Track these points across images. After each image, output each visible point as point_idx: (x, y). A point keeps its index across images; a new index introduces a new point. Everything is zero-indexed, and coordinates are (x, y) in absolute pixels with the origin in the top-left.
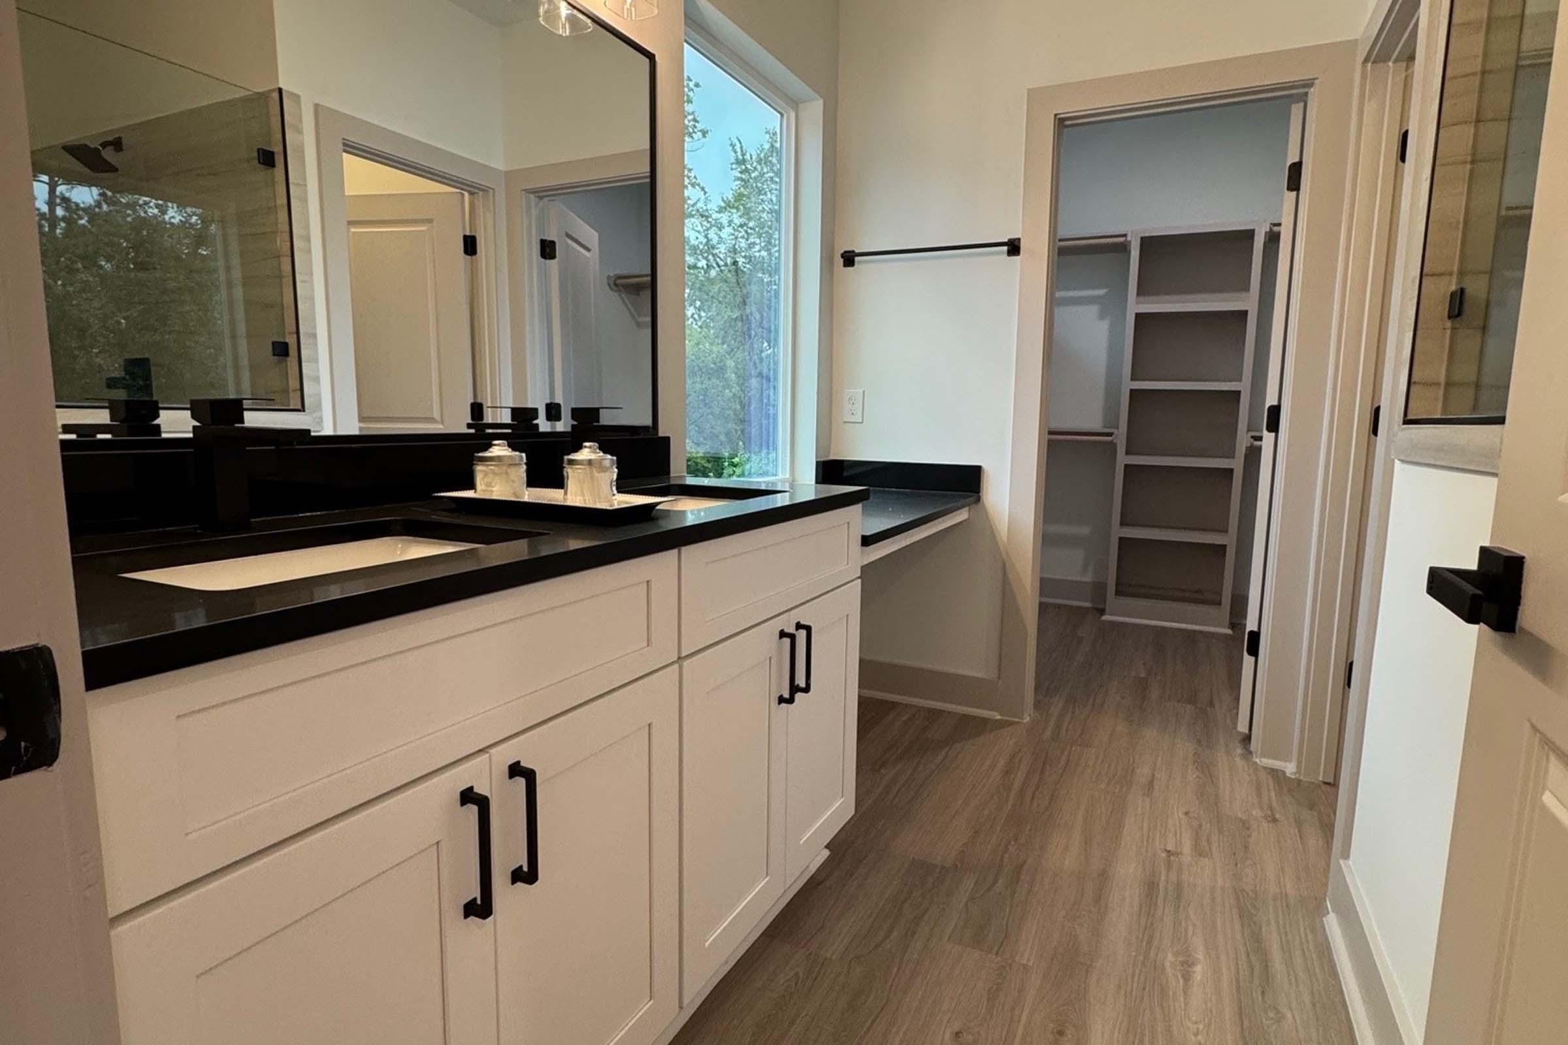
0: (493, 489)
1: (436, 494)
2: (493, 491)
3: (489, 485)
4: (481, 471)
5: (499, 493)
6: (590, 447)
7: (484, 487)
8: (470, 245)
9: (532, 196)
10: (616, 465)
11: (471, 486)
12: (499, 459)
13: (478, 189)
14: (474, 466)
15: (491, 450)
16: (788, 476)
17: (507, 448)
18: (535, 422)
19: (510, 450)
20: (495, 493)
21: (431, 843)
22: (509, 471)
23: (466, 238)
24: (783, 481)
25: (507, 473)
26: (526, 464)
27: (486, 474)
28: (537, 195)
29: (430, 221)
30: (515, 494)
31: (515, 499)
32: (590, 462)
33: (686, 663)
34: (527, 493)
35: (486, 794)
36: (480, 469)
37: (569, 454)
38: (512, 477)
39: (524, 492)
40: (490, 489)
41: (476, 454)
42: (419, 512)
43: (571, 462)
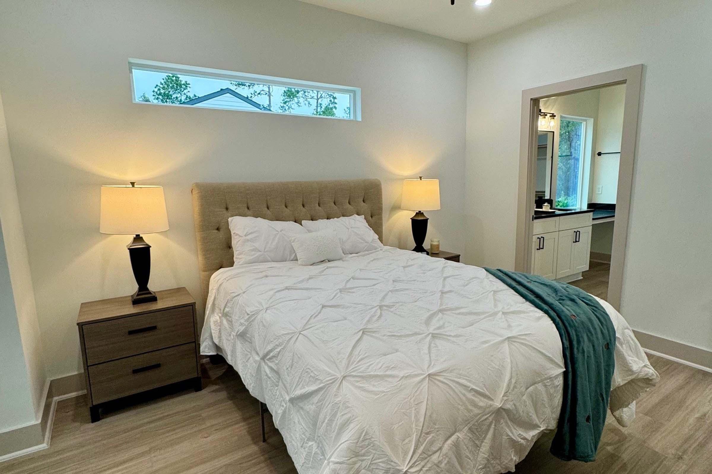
6: (546, 203)
16: (579, 207)
24: (578, 208)
32: (546, 206)
33: (559, 232)
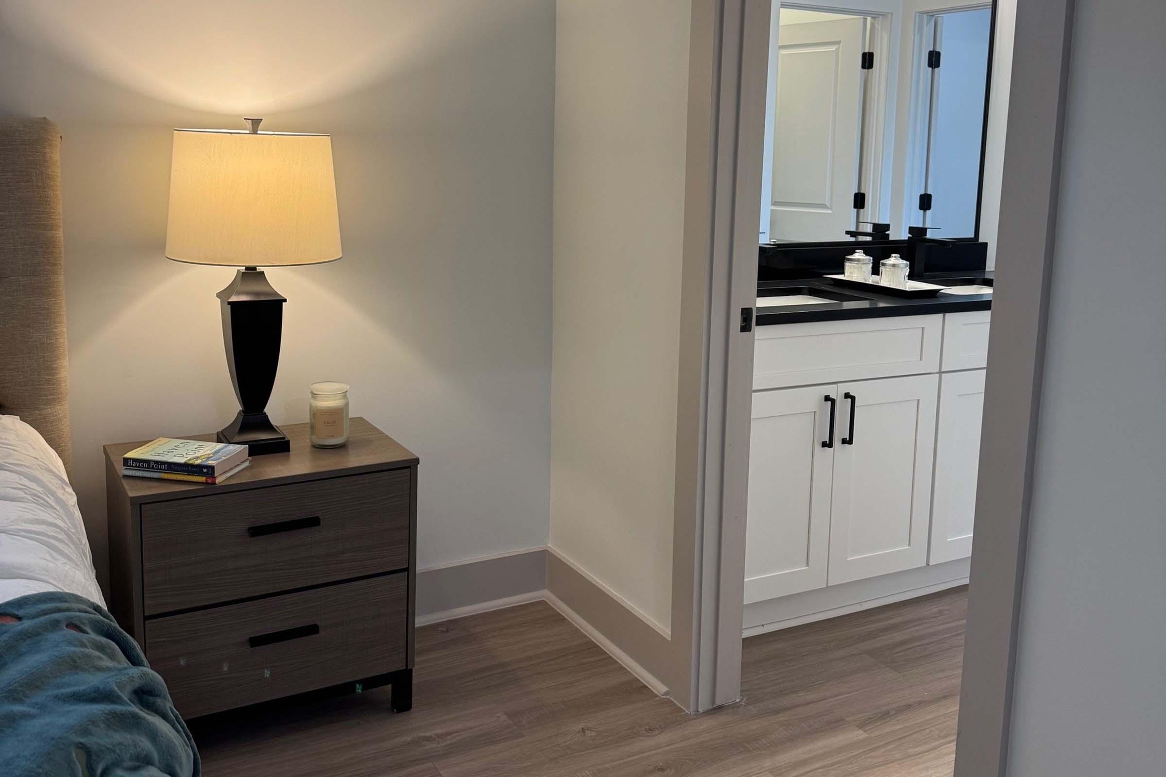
0: (854, 275)
1: (825, 276)
2: (853, 277)
3: (851, 273)
4: (848, 266)
5: (856, 278)
6: (895, 257)
7: (849, 274)
8: (868, 61)
9: (925, 16)
10: (909, 267)
11: (843, 273)
12: (858, 260)
13: (879, 15)
14: (845, 263)
15: (854, 255)
17: (863, 254)
18: (887, 232)
19: (864, 255)
20: (854, 278)
21: (812, 411)
22: (862, 266)
23: (864, 55)
25: (861, 267)
26: (872, 263)
27: (850, 267)
28: (928, 14)
29: (838, 43)
30: (864, 279)
31: (865, 282)
32: (894, 265)
33: (944, 375)
34: (871, 278)
35: (834, 398)
36: (847, 265)
37: (884, 259)
38: (863, 270)
39: (869, 278)
40: (851, 275)
41: (846, 257)
42: (817, 284)
43: (884, 264)
